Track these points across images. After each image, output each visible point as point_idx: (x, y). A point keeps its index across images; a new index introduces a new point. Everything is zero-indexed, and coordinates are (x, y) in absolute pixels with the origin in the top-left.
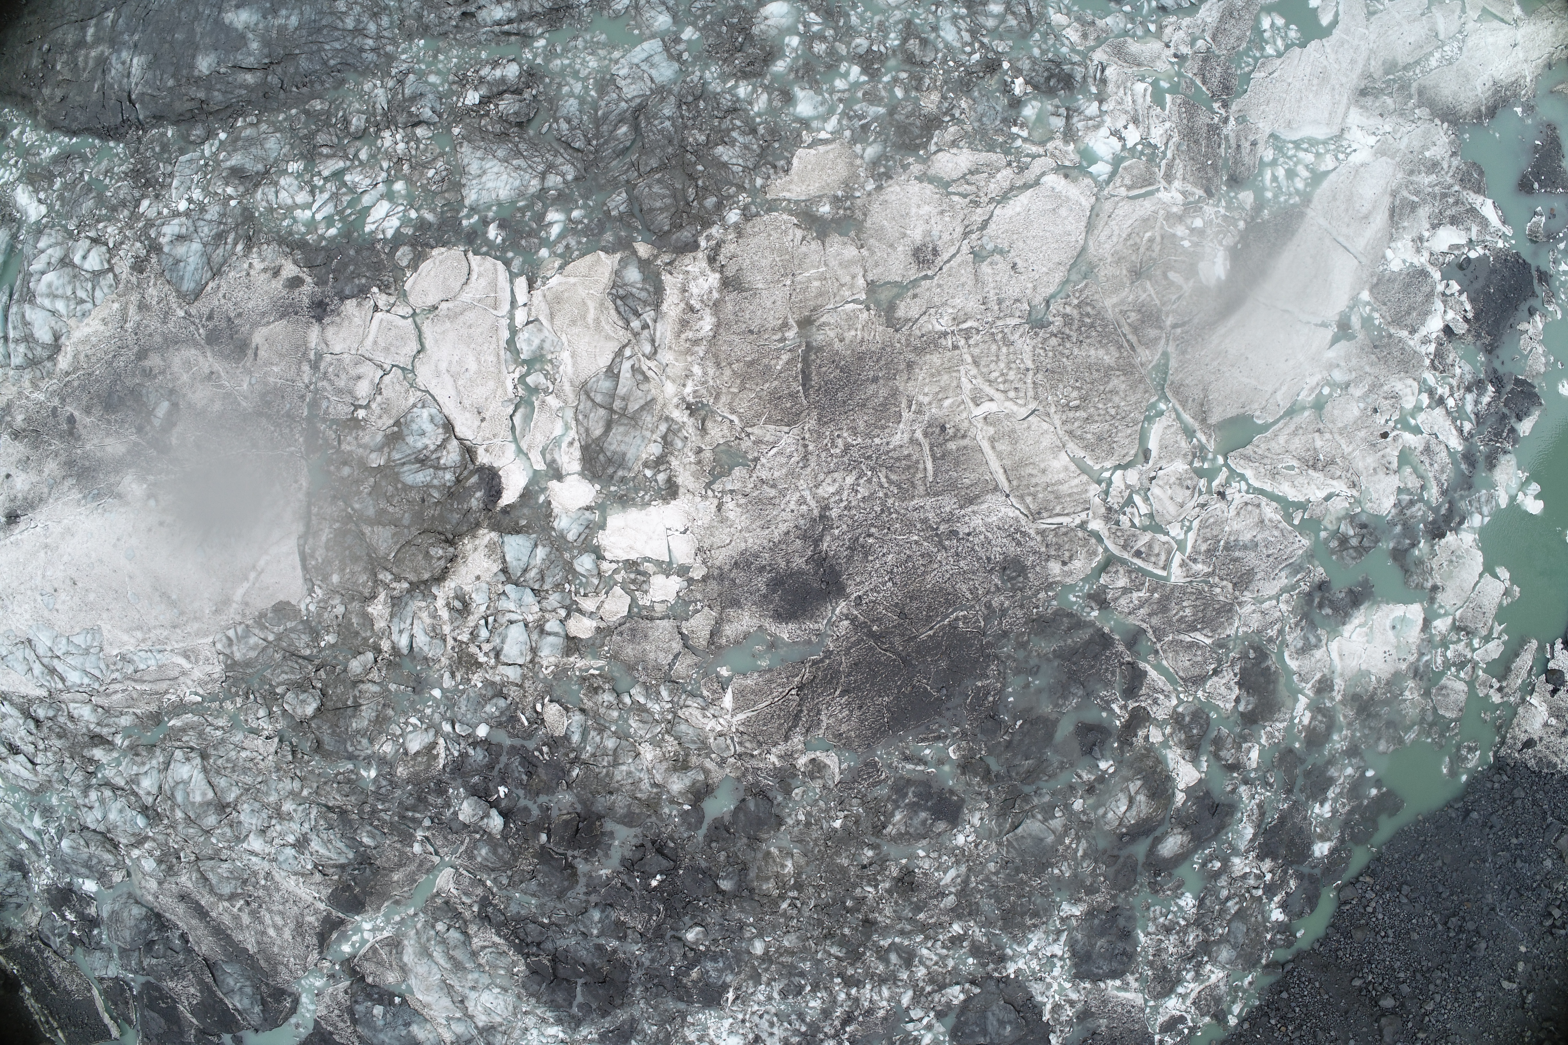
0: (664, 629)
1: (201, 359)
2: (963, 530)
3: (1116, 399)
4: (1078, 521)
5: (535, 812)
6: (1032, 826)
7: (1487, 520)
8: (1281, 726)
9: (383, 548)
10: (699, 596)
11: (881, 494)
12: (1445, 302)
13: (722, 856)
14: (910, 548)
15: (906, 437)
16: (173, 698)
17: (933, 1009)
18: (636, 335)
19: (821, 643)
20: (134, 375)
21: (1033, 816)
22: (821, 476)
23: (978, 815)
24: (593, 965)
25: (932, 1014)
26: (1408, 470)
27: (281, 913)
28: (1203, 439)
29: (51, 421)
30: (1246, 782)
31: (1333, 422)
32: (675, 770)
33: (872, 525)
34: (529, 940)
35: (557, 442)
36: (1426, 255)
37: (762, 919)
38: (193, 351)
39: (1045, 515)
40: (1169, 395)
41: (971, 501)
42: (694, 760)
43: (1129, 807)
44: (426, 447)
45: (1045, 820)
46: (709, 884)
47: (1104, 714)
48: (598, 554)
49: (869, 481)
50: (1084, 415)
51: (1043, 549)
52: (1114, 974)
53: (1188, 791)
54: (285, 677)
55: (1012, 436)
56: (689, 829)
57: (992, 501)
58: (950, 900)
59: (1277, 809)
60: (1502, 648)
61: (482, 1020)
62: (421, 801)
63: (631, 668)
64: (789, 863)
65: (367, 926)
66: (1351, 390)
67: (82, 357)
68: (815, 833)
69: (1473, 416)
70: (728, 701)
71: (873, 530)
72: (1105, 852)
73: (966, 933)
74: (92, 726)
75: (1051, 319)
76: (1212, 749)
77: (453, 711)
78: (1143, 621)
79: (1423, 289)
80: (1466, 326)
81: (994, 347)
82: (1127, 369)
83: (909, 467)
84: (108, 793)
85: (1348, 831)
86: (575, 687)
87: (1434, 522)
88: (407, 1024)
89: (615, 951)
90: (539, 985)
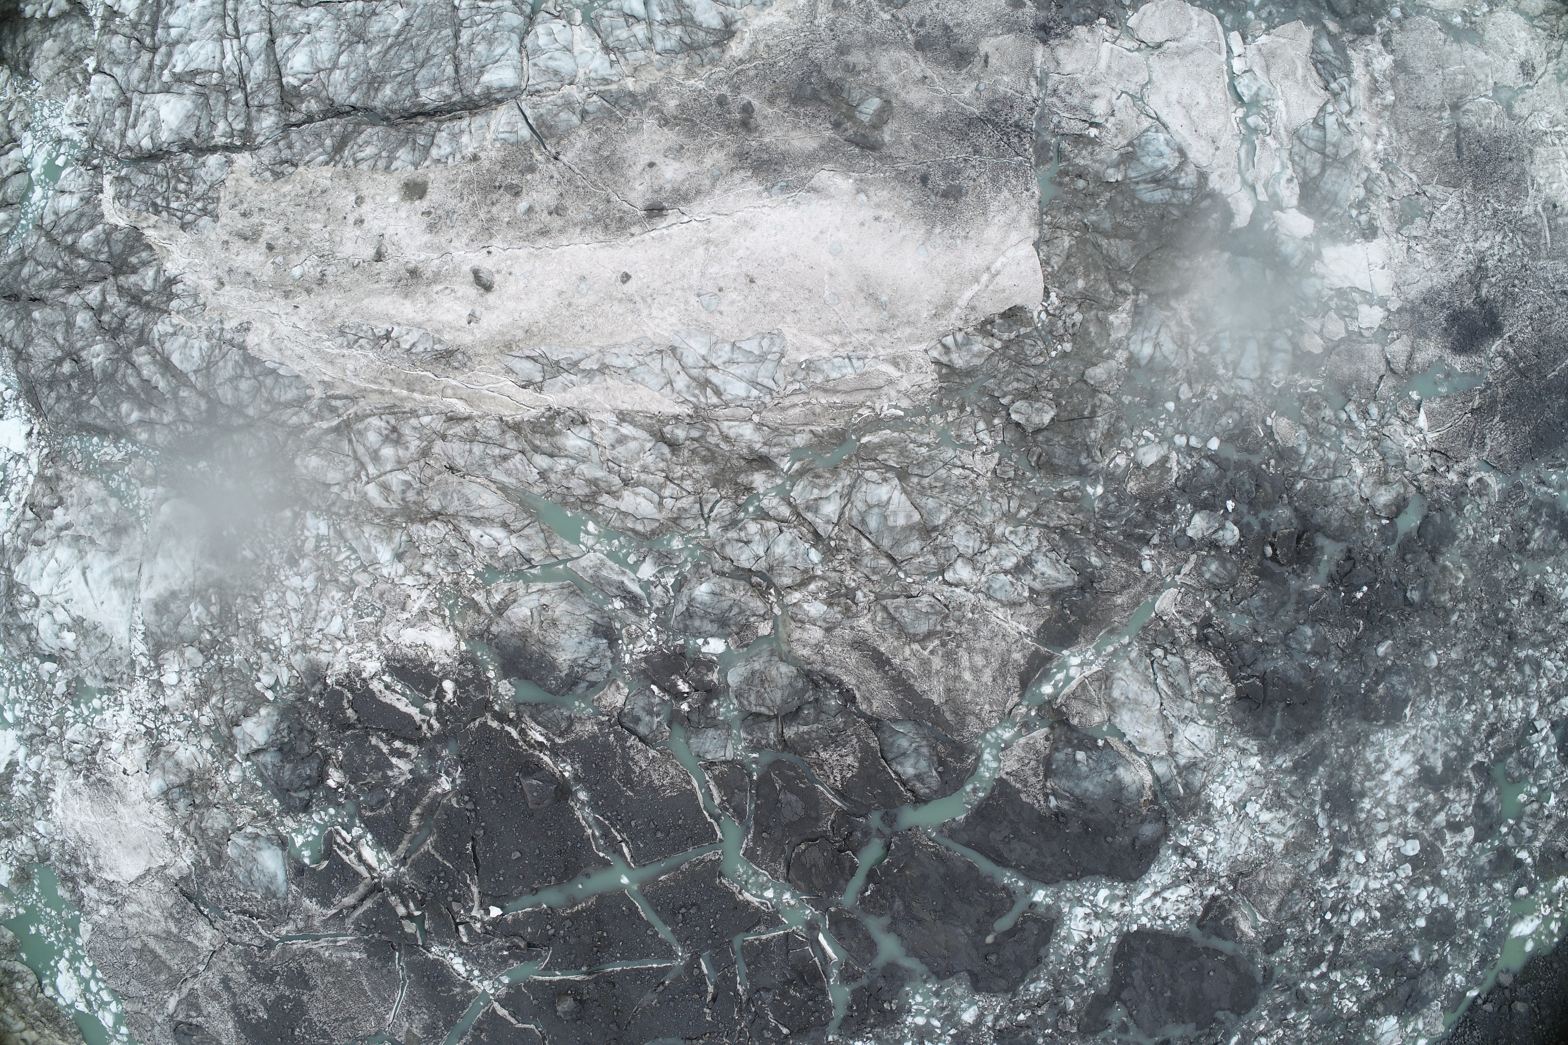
0: (1373, 352)
1: (912, 62)
5: (1257, 527)
9: (1124, 258)
10: (1396, 326)
11: (1519, 253)
13: (1412, 569)
15: (1532, 209)
16: (866, 412)
18: (1335, 95)
19: (1483, 375)
20: (835, 68)
22: (1479, 233)
24: (1298, 684)
27: (985, 651)
29: (716, 109)
32: (1378, 484)
33: (1516, 277)
34: (1242, 662)
35: (1276, 178)
37: (1436, 632)
38: (904, 53)
42: (1391, 476)
44: (1165, 167)
46: (1400, 597)
49: (1511, 241)
54: (1015, 385)
56: (1385, 543)
61: (1185, 757)
62: (1150, 517)
63: (1345, 386)
64: (1460, 577)
65: (1075, 661)
67: (761, 46)
68: (1480, 548)
70: (1422, 421)
71: (1517, 281)
74: (757, 446)
77: (1185, 426)
83: (1536, 234)
84: (771, 525)
86: (1296, 404)
88: (1113, 768)
89: (1316, 670)
90: (1245, 712)
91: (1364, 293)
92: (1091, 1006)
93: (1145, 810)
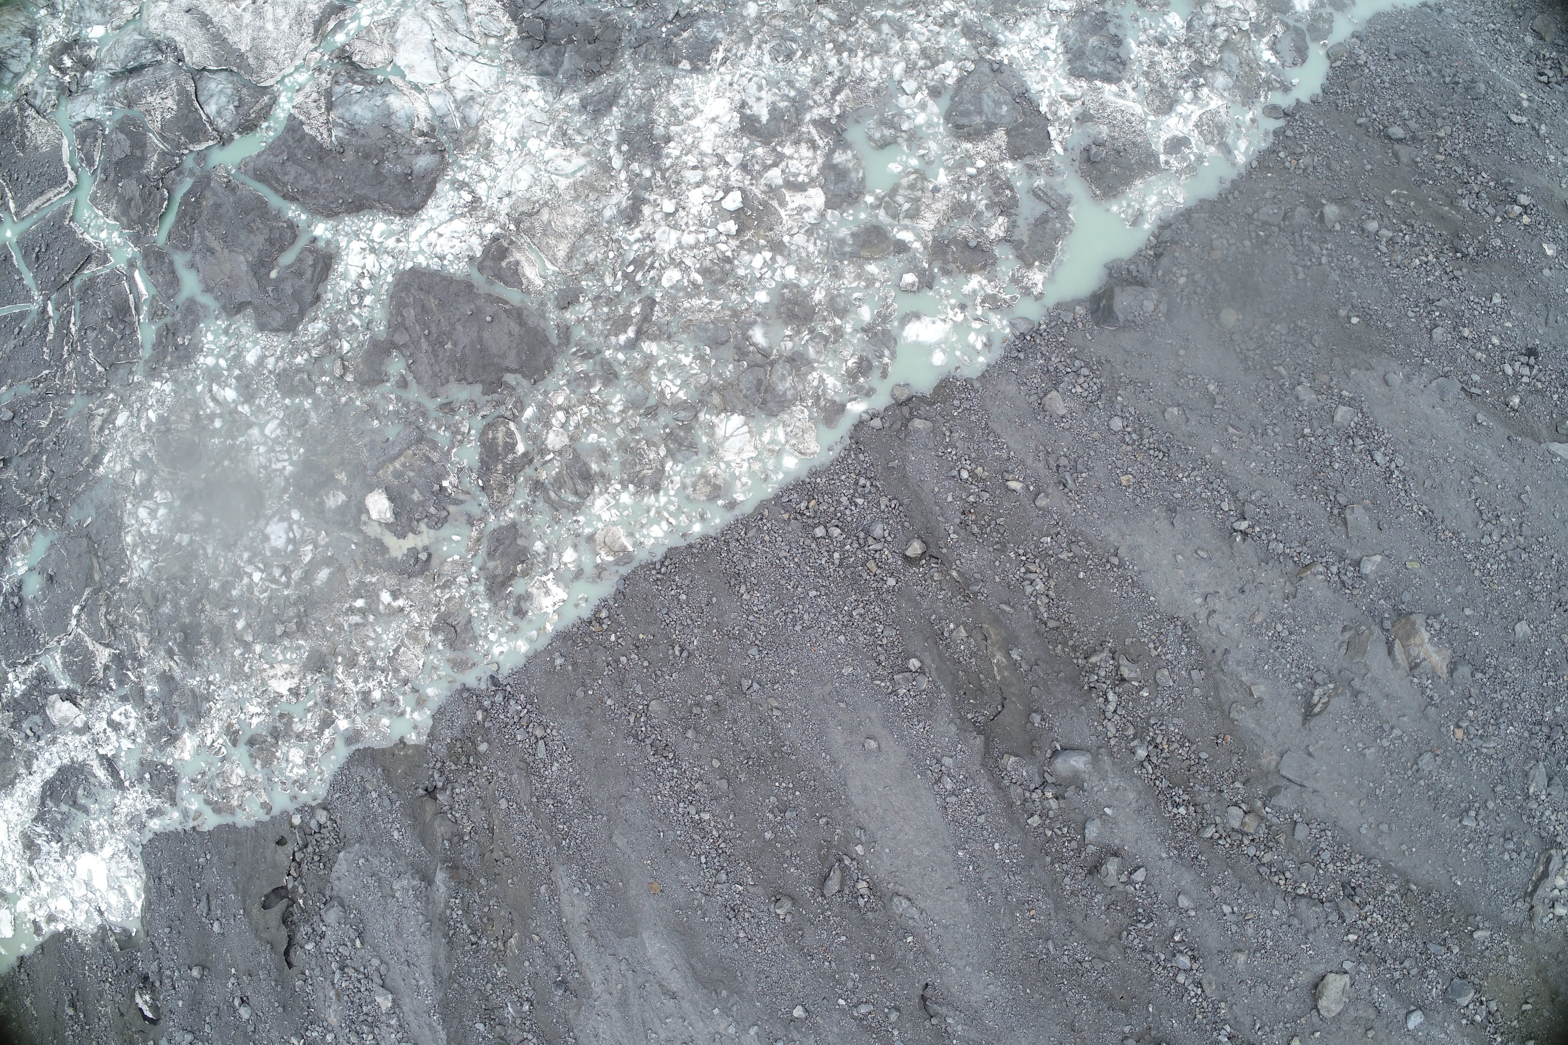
24: (586, 22)
34: (527, 6)
88: (386, 97)
89: (608, 14)
90: (528, 51)
92: (367, 352)
93: (420, 141)
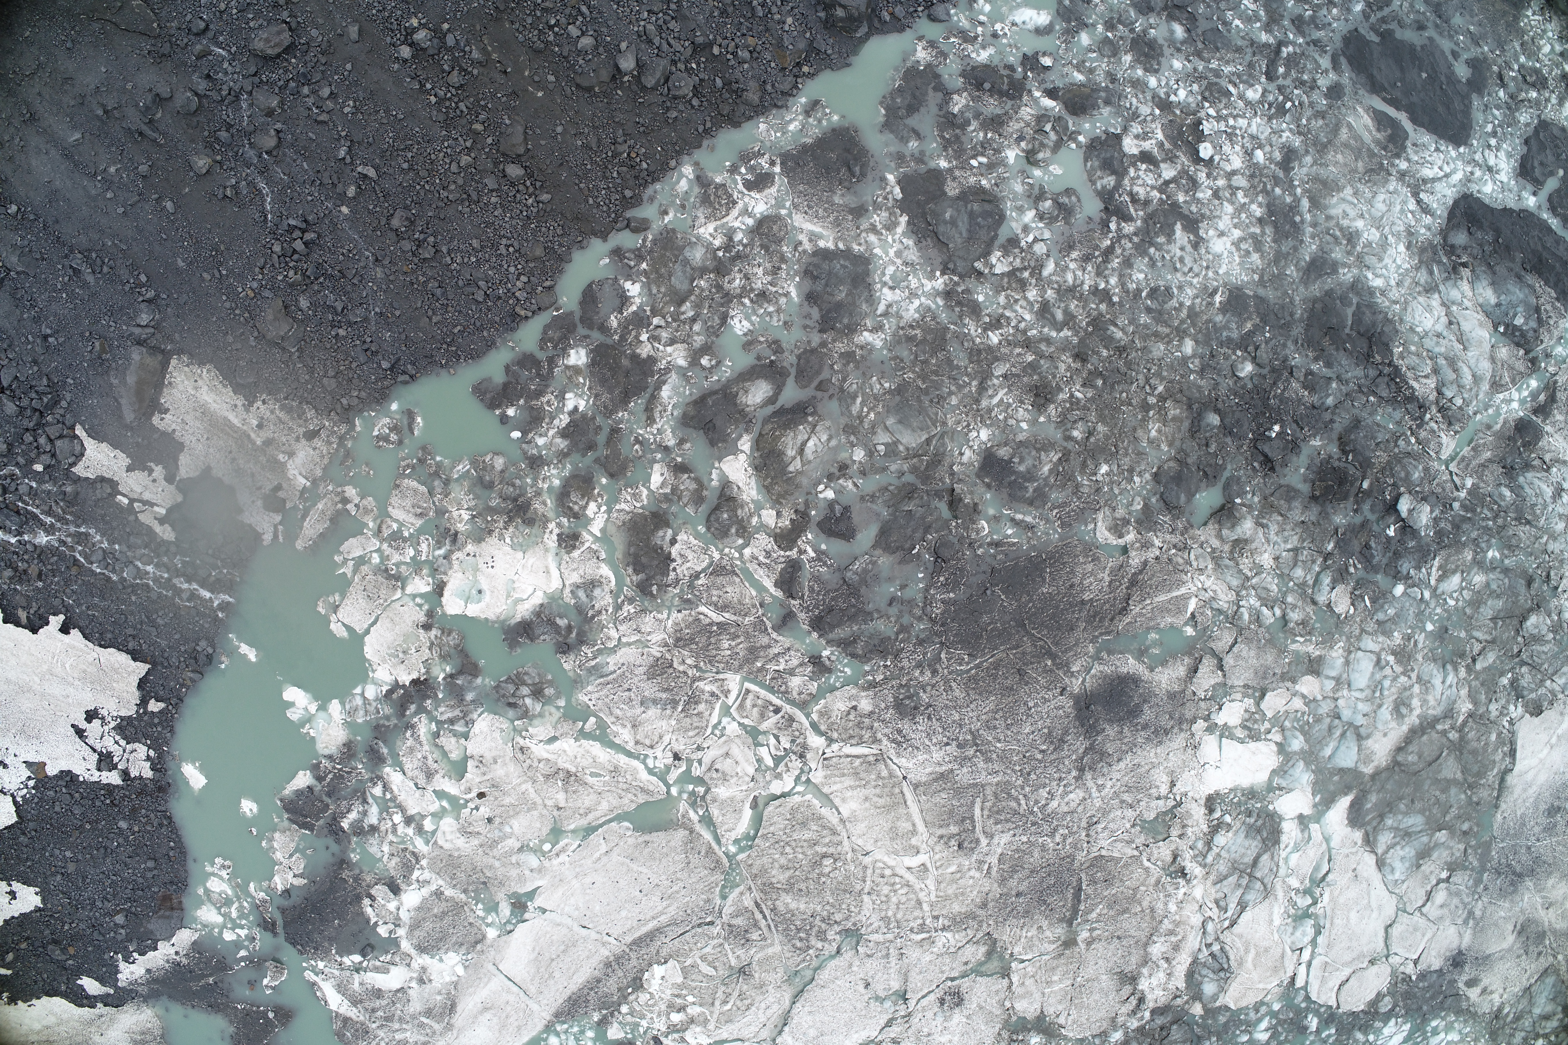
0: (1238, 678)
2: (952, 749)
3: (783, 861)
4: (835, 746)
5: (1366, 507)
6: (910, 439)
7: (358, 690)
8: (623, 506)
9: (1450, 761)
10: (1202, 704)
11: (1027, 789)
12: (398, 918)
13: (1213, 448)
14: (1006, 736)
15: (996, 840)
17: (1022, 251)
18: (1217, 939)
19: (1098, 651)
21: (907, 449)
22: (1080, 809)
23: (965, 459)
24: (1337, 349)
25: (1023, 243)
26: (454, 756)
28: (692, 814)
30: (666, 449)
31: (542, 815)
32: (1246, 541)
33: (1040, 762)
34: (1386, 379)
35: (1296, 848)
36: (415, 965)
37: (1183, 377)
39: (872, 759)
40: (725, 860)
41: (942, 776)
42: (1227, 548)
43: (804, 444)
44: (1402, 847)
45: (896, 443)
46: (1227, 421)
47: (823, 547)
48: (1281, 748)
49: (1037, 802)
50: (818, 849)
51: (876, 725)
52: (824, 255)
53: (735, 451)
54: (1544, 648)
55: (894, 834)
56: (1239, 478)
57: (921, 774)
58: (1000, 369)
59: (631, 413)
60: (344, 547)
61: (1435, 301)
62: (1457, 526)
63: (1271, 642)
64: (1153, 433)
66: (518, 845)
68: (1126, 462)
69: (370, 800)
70: (1192, 605)
71: (1039, 756)
72: (831, 397)
73: (985, 330)
75: (838, 937)
76: (705, 493)
77: (1420, 610)
78: (776, 641)
79: (423, 934)
80: (373, 892)
81: (899, 916)
82: (768, 889)
83: (998, 813)
85: (544, 372)
86: (1318, 625)
87: (426, 697)
88: (1498, 305)
89: (1316, 359)
90: (1383, 331)
91: (1232, 737)
92: (1485, 86)
93: (1464, 259)
